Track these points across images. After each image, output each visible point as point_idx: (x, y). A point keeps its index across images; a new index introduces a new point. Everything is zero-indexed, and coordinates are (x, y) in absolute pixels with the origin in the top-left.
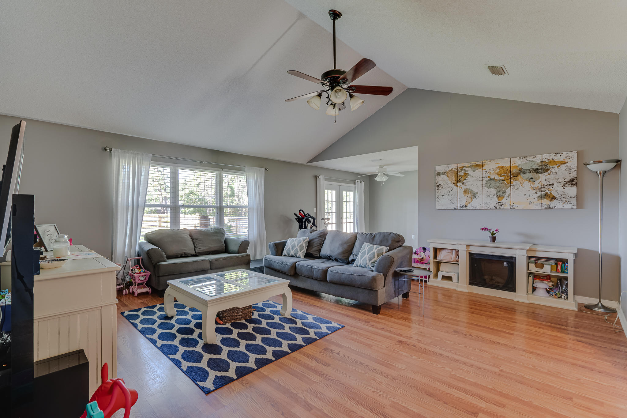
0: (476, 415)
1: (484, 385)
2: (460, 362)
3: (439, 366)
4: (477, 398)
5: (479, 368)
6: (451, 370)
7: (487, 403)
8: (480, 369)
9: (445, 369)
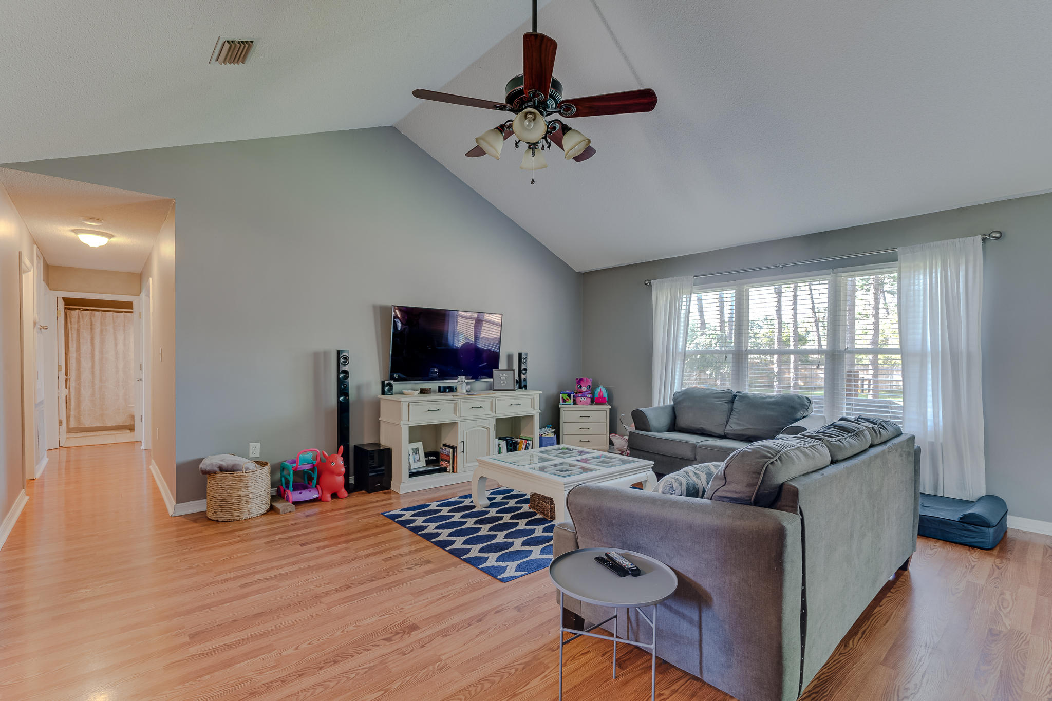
0: (191, 636)
1: (216, 674)
2: (293, 678)
3: (305, 645)
4: (207, 651)
5: (254, 693)
6: (284, 654)
7: (190, 655)
8: (250, 694)
9: (292, 648)
